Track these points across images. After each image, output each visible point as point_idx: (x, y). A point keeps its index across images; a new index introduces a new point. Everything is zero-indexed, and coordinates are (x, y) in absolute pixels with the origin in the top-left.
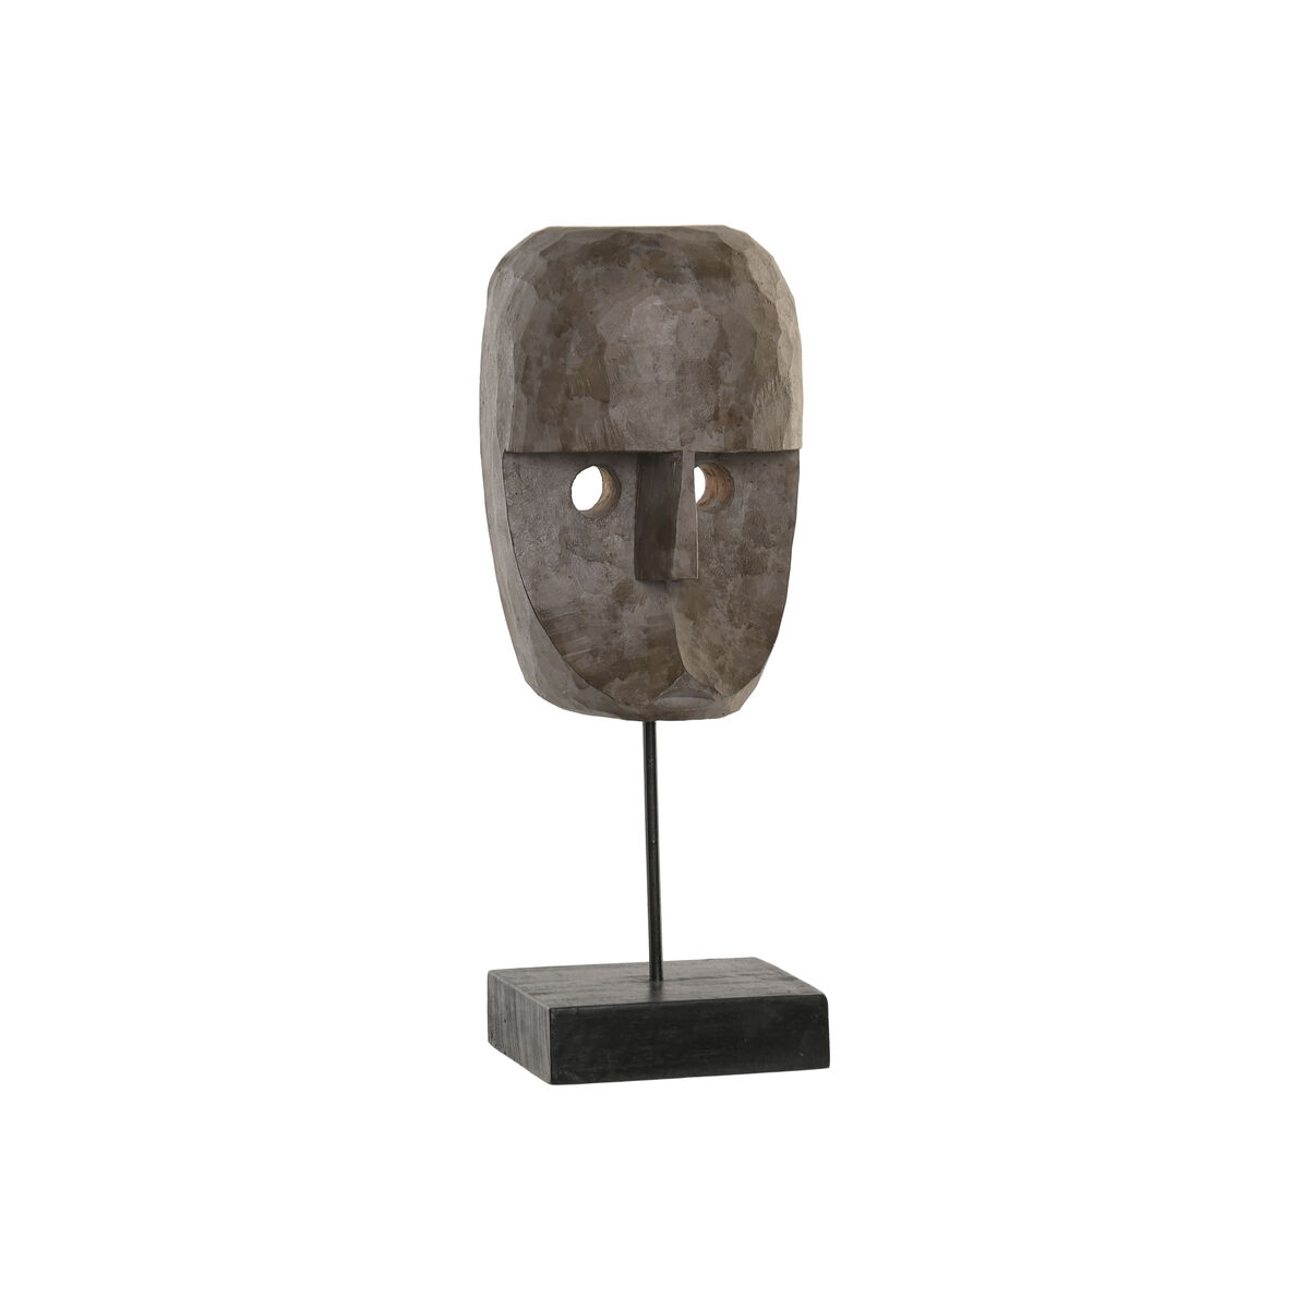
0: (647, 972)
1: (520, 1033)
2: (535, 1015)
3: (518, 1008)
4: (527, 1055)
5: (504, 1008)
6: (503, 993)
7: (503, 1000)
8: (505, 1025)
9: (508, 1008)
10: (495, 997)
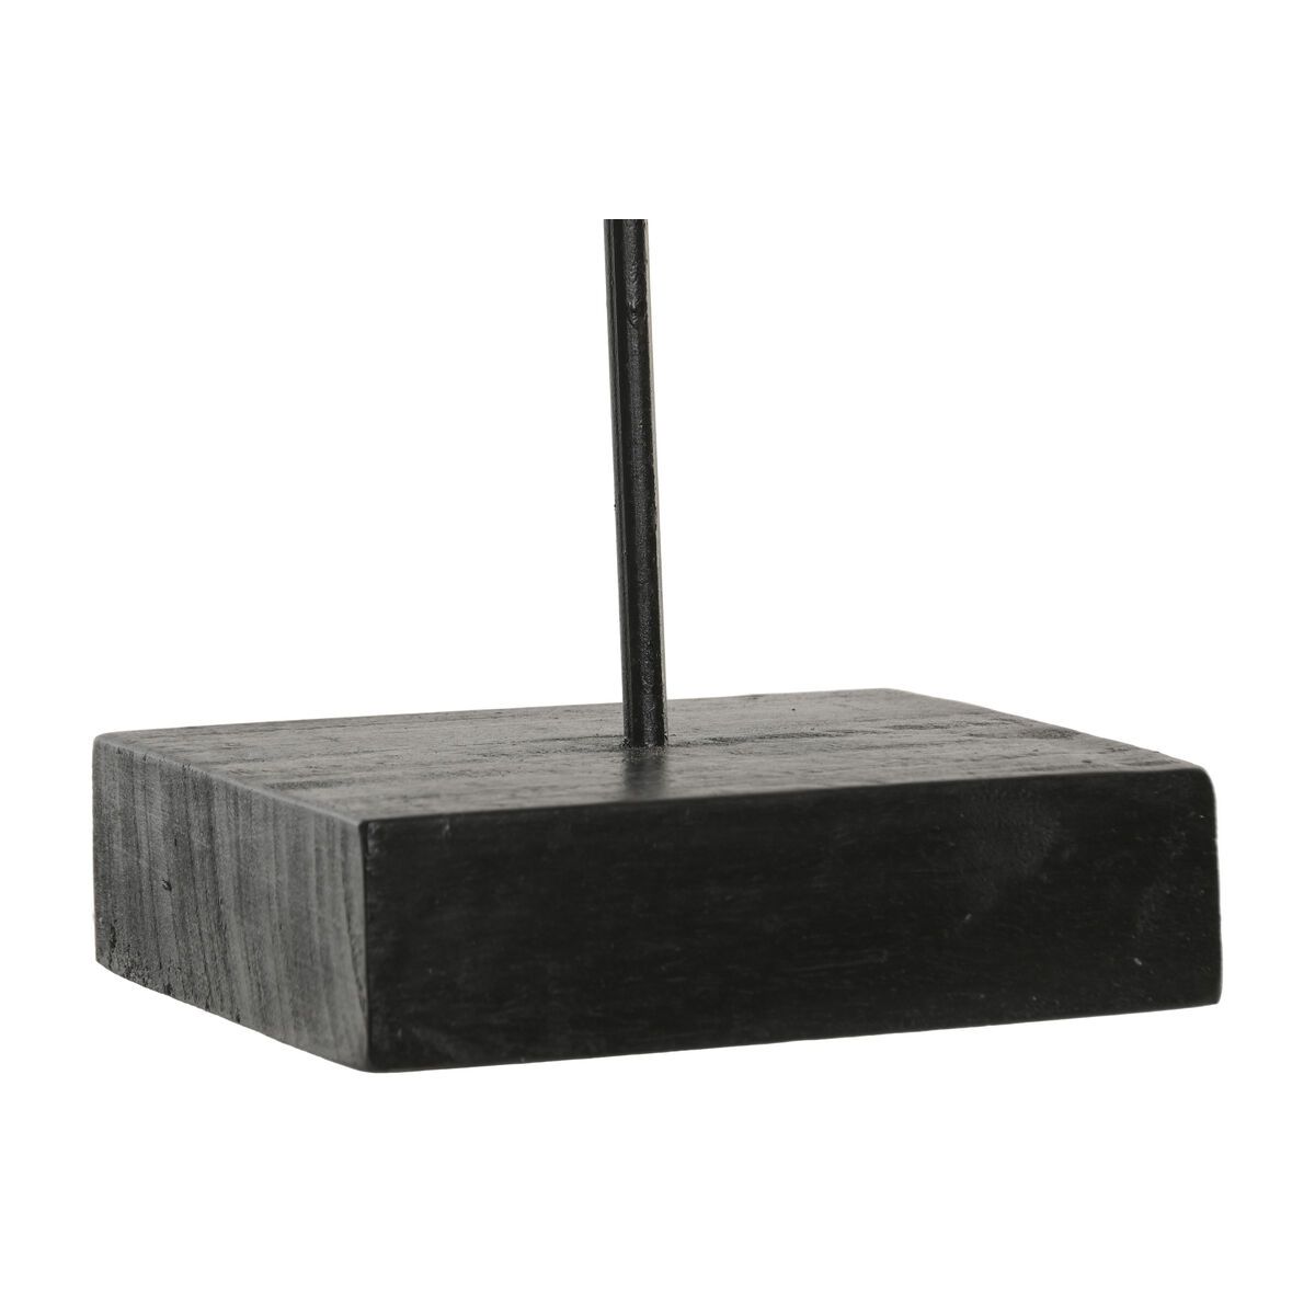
0: (617, 727)
1: (232, 918)
2: (297, 849)
3: (224, 837)
4: (261, 986)
5: (162, 848)
6: (159, 797)
7: (158, 819)
8: (167, 906)
9: (180, 842)
10: (127, 815)
